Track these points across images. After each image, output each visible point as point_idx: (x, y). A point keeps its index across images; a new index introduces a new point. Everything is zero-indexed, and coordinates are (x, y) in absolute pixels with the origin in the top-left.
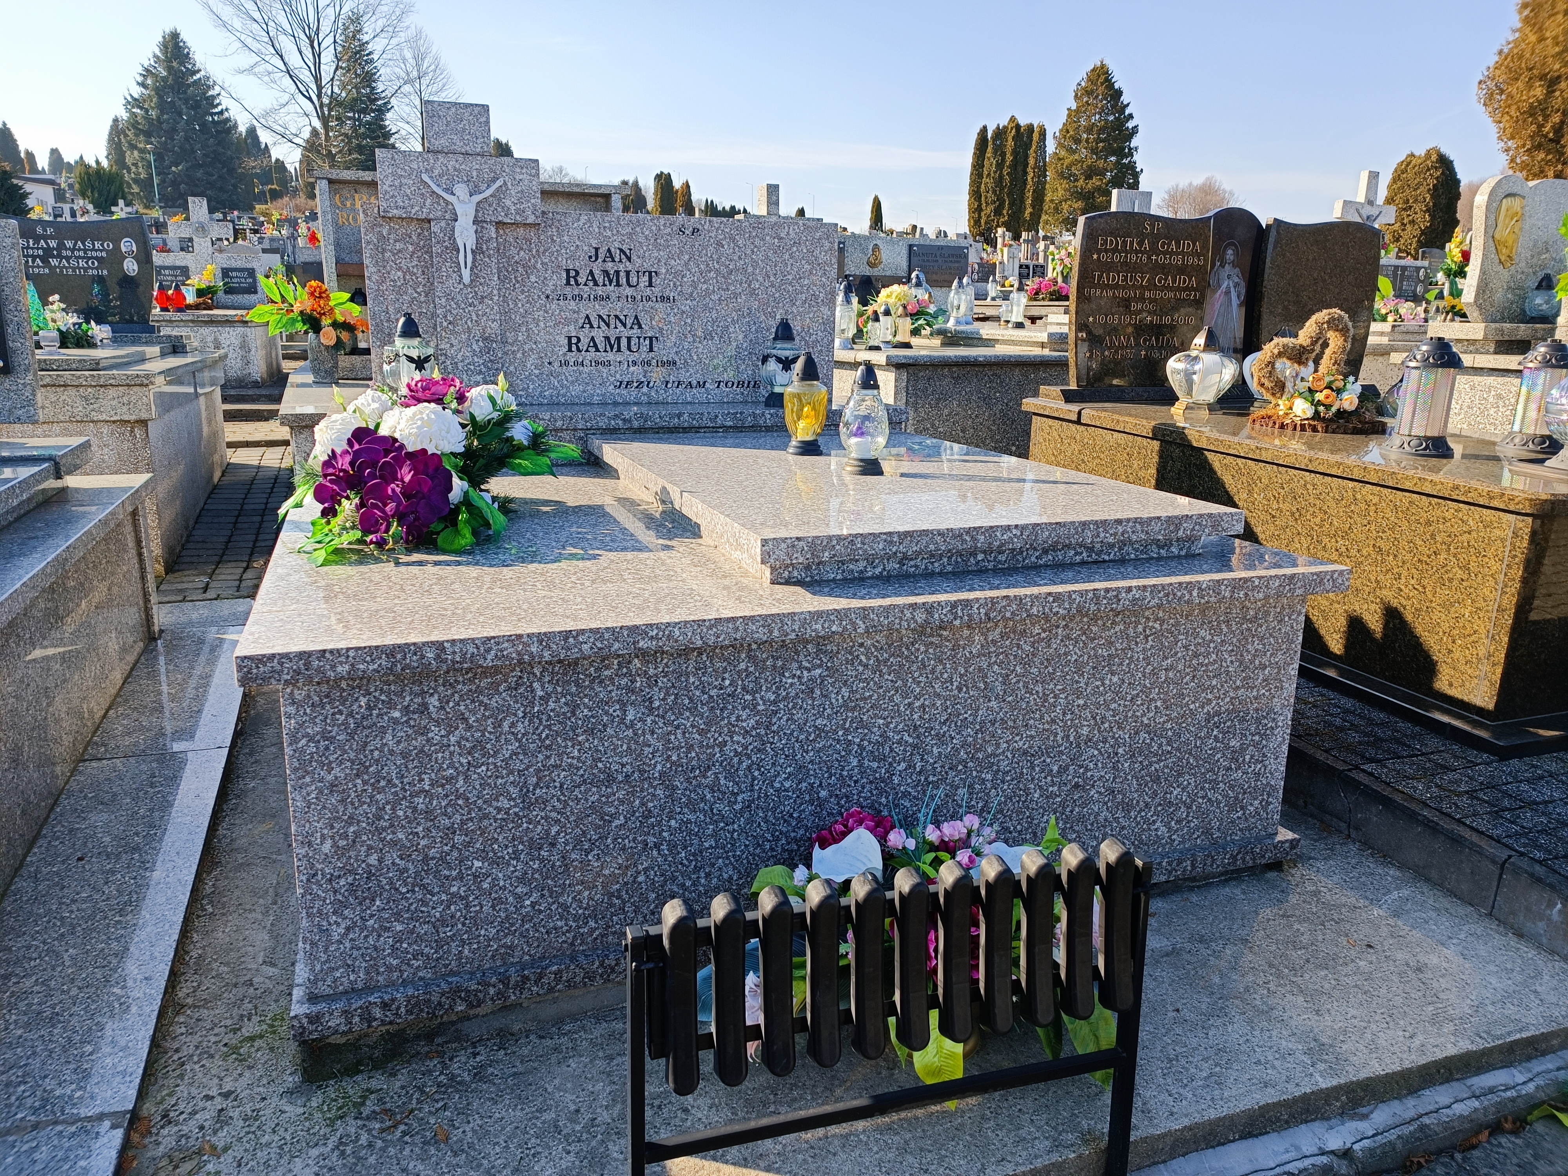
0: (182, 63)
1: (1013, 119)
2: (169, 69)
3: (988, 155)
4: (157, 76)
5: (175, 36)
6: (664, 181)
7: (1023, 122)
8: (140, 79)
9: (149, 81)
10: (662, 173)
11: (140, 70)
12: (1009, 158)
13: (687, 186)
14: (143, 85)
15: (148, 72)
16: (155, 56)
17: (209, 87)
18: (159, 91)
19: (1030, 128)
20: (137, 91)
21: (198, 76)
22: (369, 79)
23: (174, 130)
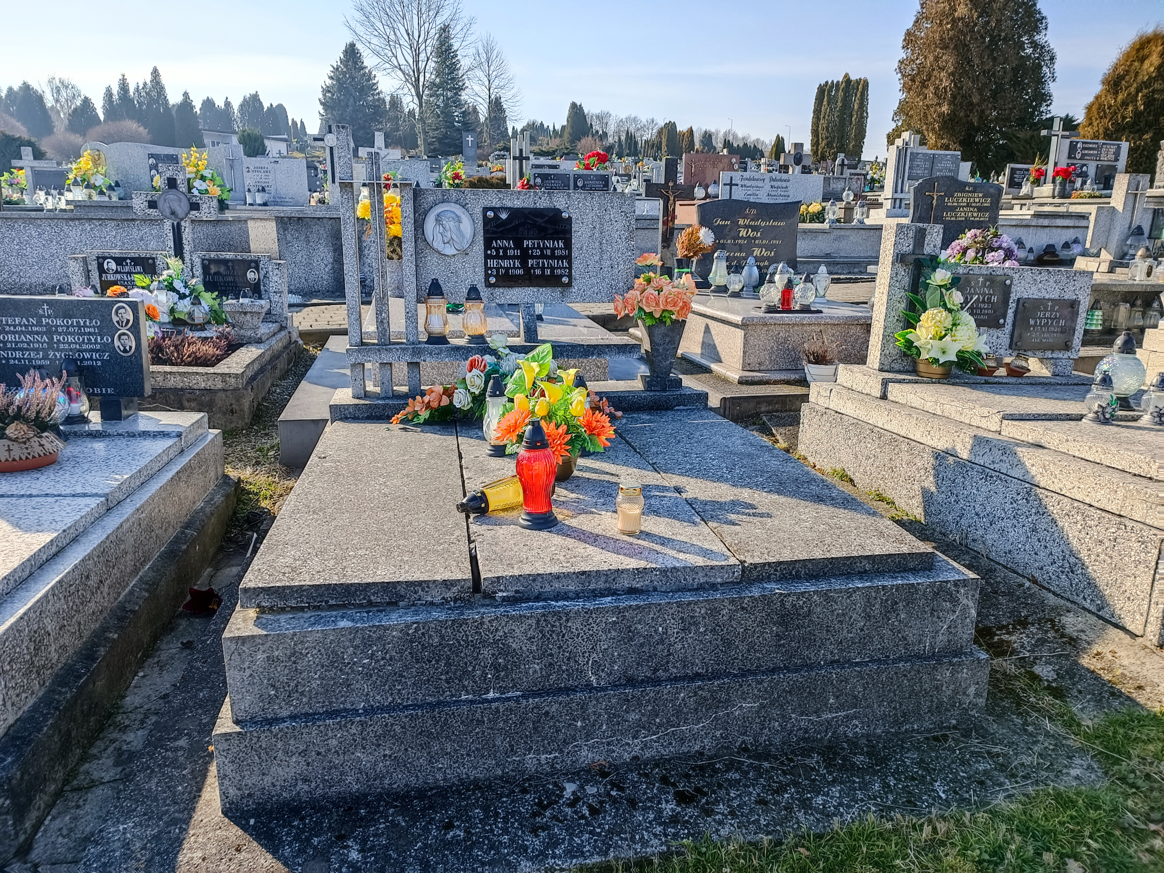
0: (356, 63)
1: (846, 75)
3: (825, 103)
4: (339, 72)
6: (671, 127)
7: (853, 77)
8: (331, 74)
9: (335, 75)
10: (670, 122)
11: (331, 68)
12: (839, 104)
13: (691, 131)
14: (331, 78)
15: (335, 69)
16: (340, 59)
18: (341, 82)
19: (858, 82)
20: (329, 82)
21: (365, 71)
22: (453, 68)
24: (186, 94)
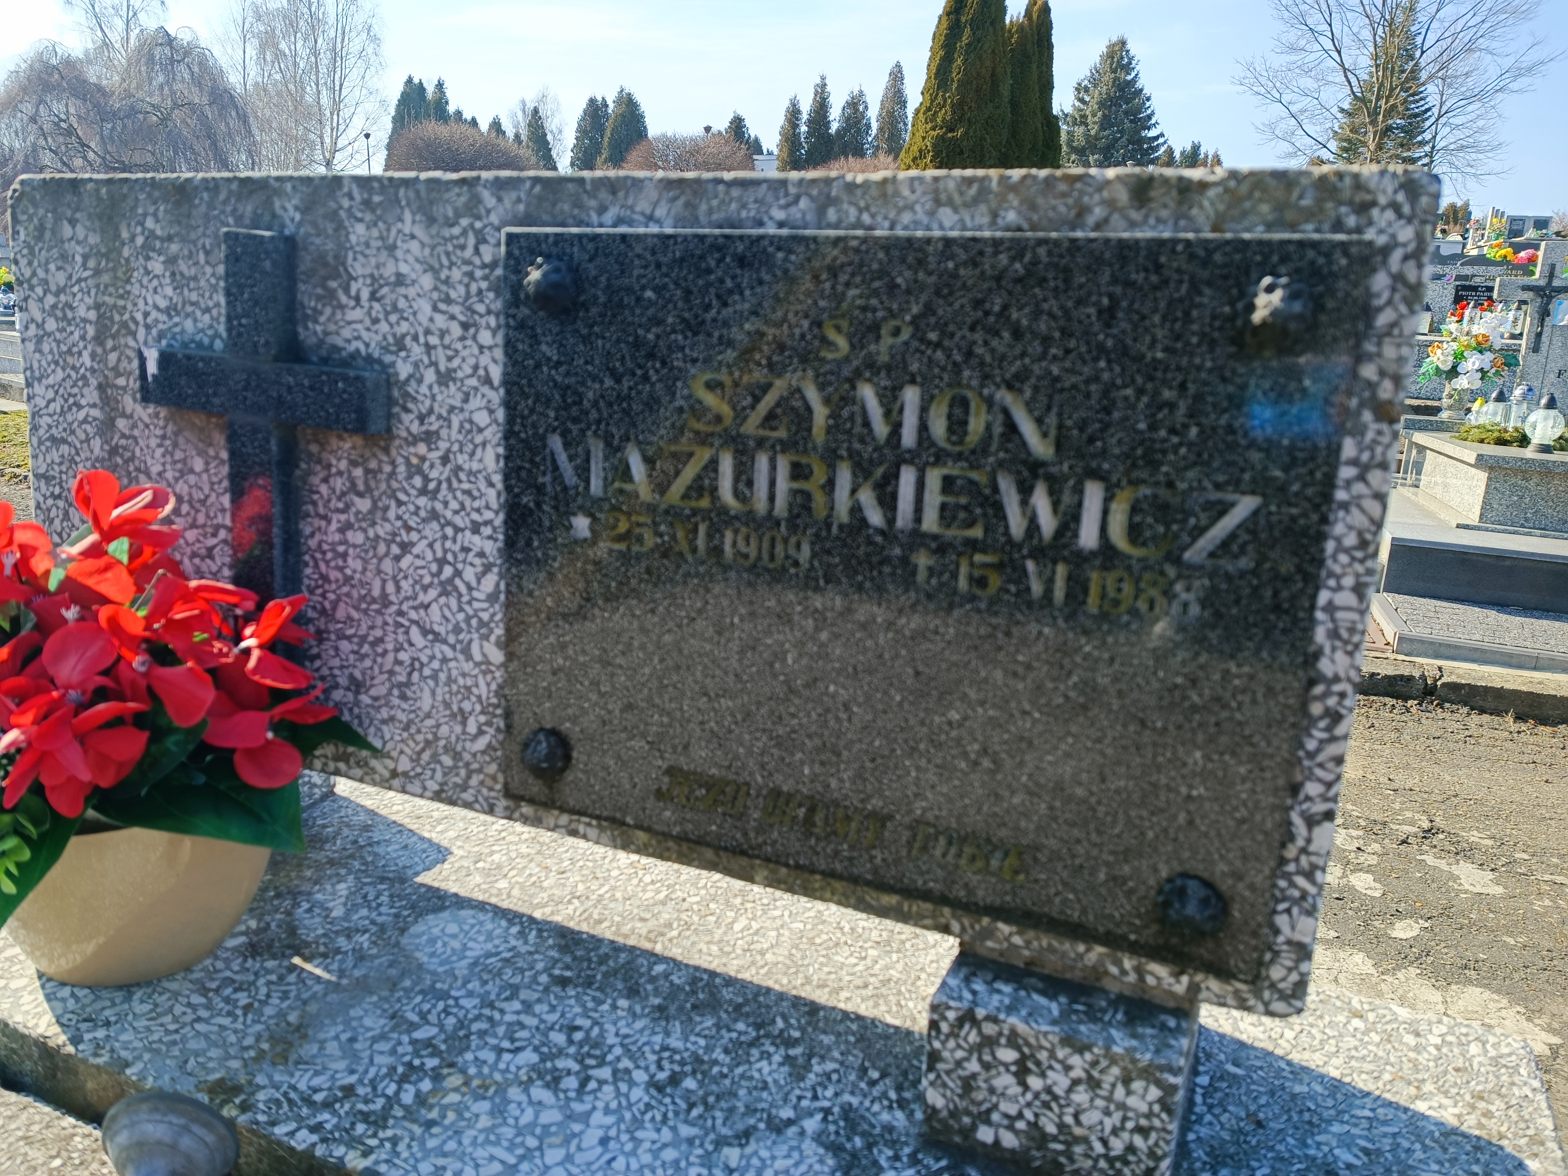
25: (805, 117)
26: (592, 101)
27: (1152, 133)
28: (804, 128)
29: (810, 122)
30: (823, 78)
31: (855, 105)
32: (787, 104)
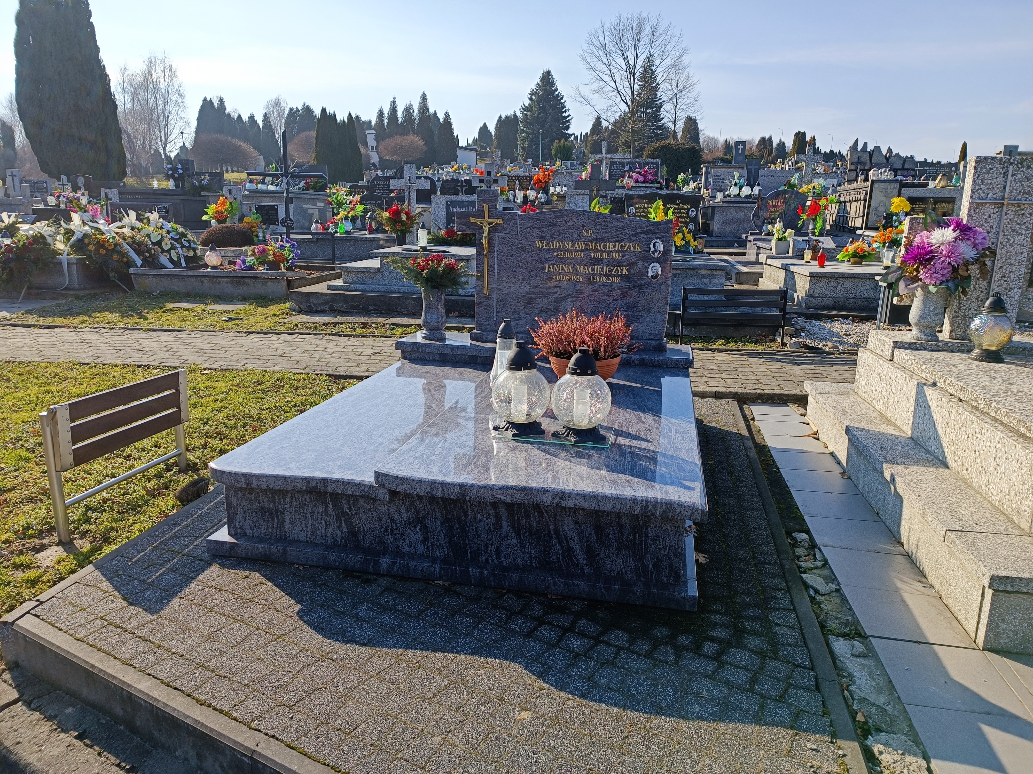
0: (551, 87)
2: (546, 90)
4: (538, 94)
5: (548, 72)
6: (800, 137)
8: (529, 96)
9: (534, 97)
10: (799, 132)
11: (529, 91)
13: (813, 139)
14: (531, 99)
15: (533, 93)
16: (538, 84)
17: (562, 98)
18: (538, 101)
20: (527, 102)
21: (556, 93)
22: (654, 90)
23: (545, 121)
24: (447, 114)
25: (386, 116)
26: (291, 109)
27: (567, 114)
28: (386, 121)
29: (389, 118)
30: (394, 99)
31: (408, 110)
32: (377, 110)
